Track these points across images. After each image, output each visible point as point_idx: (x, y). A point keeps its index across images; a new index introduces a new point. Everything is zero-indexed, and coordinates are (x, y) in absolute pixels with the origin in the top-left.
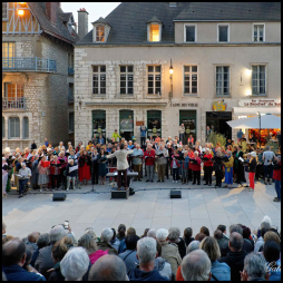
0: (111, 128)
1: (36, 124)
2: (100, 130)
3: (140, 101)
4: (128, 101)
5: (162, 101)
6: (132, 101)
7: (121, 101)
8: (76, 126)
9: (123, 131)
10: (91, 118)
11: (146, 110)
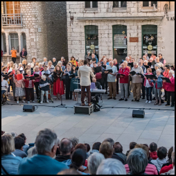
0: (104, 44)
1: (32, 40)
2: (92, 47)
3: (133, 15)
4: (121, 15)
5: (157, 14)
6: (125, 15)
7: (113, 15)
8: (69, 42)
9: (116, 48)
10: (83, 34)
11: (140, 25)
